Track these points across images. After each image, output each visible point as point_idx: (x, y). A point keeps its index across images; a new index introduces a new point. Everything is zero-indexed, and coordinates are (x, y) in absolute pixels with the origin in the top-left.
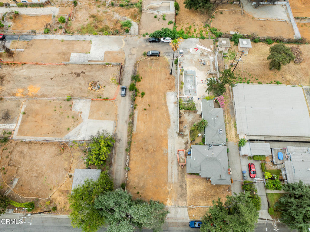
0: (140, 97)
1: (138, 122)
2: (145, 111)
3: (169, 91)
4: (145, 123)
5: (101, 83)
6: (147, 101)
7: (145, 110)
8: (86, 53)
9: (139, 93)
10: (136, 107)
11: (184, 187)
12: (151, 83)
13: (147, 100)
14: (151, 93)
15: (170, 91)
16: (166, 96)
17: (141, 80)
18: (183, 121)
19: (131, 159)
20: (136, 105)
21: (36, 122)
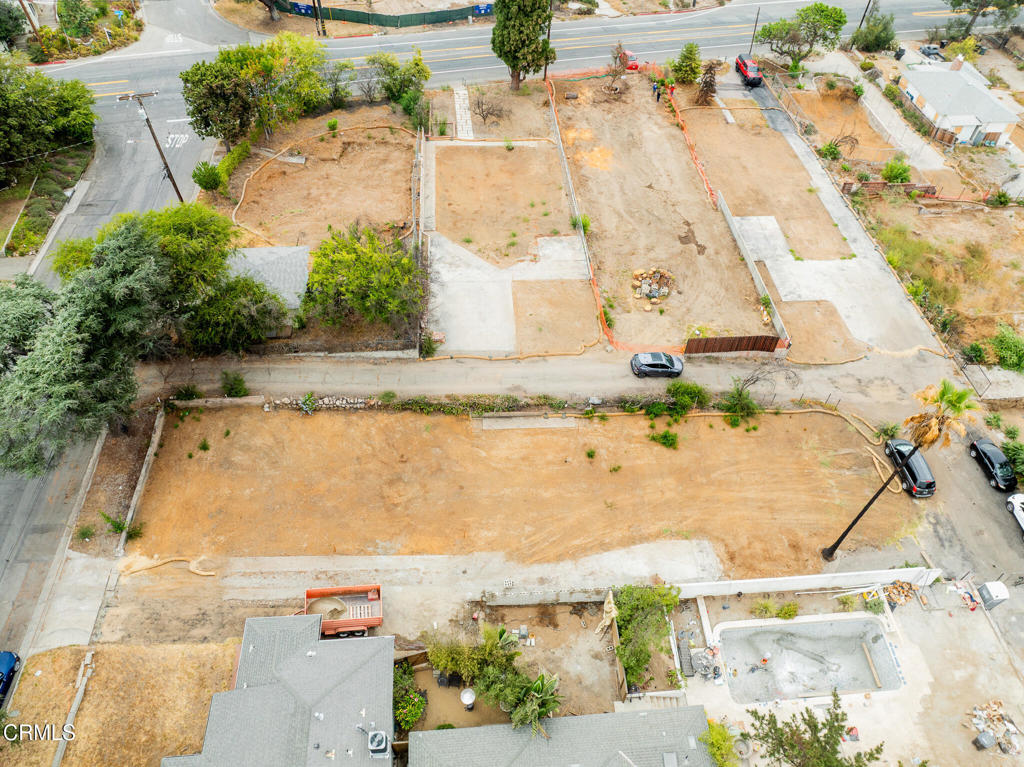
0: (648, 431)
1: (526, 435)
2: (583, 457)
3: (723, 549)
4: (523, 459)
5: (676, 302)
6: (638, 462)
7: (591, 455)
8: (791, 251)
9: (669, 425)
10: (596, 420)
11: (197, 632)
12: (738, 472)
13: (638, 458)
14: (683, 475)
15: (725, 557)
16: (687, 538)
17: (740, 430)
18: (556, 626)
19: (354, 418)
20: (603, 418)
21: (487, 175)
